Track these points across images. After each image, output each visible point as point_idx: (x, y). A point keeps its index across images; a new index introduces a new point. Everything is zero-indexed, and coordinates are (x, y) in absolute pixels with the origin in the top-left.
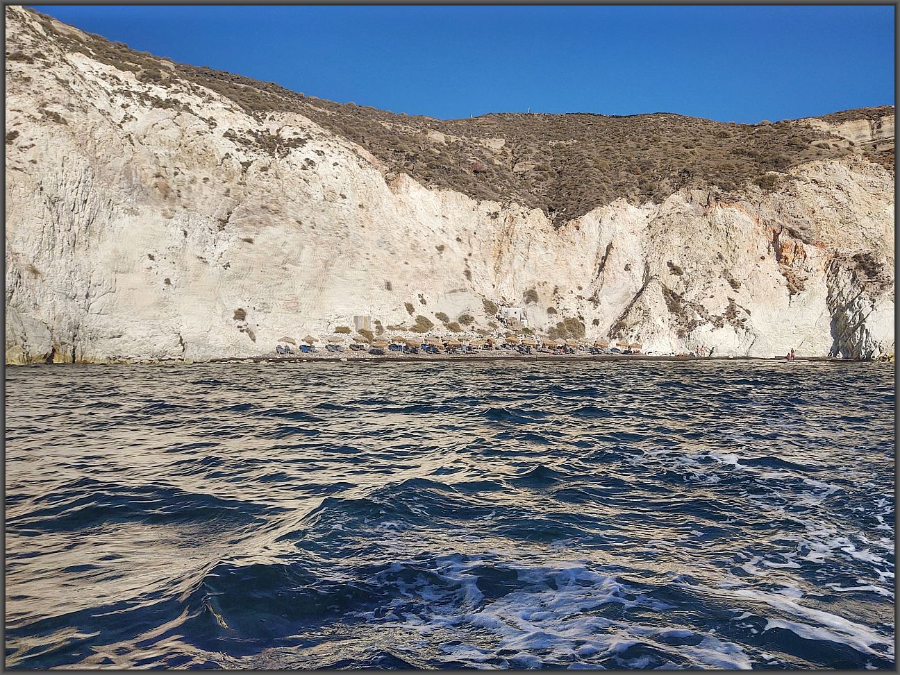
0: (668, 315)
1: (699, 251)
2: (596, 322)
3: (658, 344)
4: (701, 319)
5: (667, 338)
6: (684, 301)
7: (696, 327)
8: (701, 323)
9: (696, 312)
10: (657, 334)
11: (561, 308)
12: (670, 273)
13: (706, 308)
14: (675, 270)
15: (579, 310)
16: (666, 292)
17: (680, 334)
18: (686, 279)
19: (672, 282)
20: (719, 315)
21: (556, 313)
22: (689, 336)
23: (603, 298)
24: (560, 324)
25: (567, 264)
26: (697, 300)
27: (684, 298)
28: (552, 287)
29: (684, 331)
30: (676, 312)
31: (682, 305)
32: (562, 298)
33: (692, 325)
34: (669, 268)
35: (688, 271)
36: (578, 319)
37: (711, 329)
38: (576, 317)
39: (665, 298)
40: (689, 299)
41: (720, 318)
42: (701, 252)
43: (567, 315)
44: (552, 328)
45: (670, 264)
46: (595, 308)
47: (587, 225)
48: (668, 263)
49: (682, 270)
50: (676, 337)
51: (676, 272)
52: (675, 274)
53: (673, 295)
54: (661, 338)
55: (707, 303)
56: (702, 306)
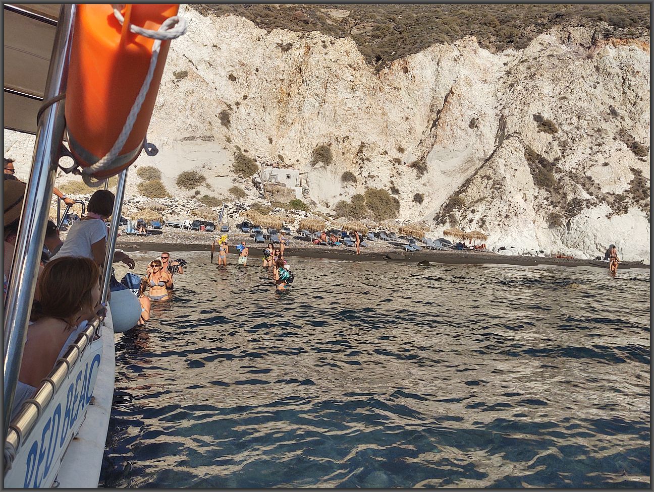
0: (532, 190)
1: (580, 104)
2: (418, 198)
3: (515, 235)
4: (588, 197)
5: (531, 226)
6: (559, 171)
7: (581, 209)
8: (589, 204)
9: (579, 186)
10: (514, 218)
11: (365, 174)
12: (537, 129)
13: (597, 182)
14: (546, 126)
15: (393, 179)
16: (531, 156)
17: (553, 221)
18: (563, 139)
19: (541, 142)
20: (619, 192)
21: (355, 181)
22: (569, 224)
23: (433, 164)
24: (357, 198)
25: (384, 114)
26: (581, 169)
27: (559, 166)
28: (356, 144)
29: (560, 216)
30: (547, 185)
31: (557, 176)
32: (368, 160)
33: (575, 207)
34: (535, 123)
35: (566, 128)
36: (390, 192)
37: (607, 213)
38: (387, 188)
39: (529, 165)
40: (567, 167)
41: (620, 198)
42: (585, 105)
43: (372, 184)
44: (343, 202)
45: (538, 118)
46: (419, 177)
47: (419, 67)
48: (534, 115)
49: (557, 126)
50: (545, 225)
51: (547, 128)
52: (545, 131)
53: (542, 161)
54: (521, 224)
55: (598, 174)
56: (590, 178)
